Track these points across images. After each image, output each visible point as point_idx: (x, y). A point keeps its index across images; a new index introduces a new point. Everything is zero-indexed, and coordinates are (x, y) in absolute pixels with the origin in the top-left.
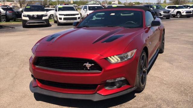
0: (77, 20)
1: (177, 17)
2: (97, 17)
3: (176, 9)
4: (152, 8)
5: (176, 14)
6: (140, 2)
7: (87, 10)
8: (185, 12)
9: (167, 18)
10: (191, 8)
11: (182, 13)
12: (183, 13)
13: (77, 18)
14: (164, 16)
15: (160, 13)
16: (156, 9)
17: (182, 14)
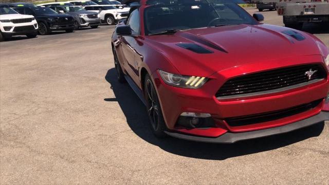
1: (108, 25)
3: (103, 11)
4: (62, 9)
5: (103, 19)
8: (120, 14)
9: (93, 27)
10: (125, 8)
11: (115, 16)
12: (117, 16)
14: (91, 23)
15: (82, 19)
16: (70, 11)
17: (116, 18)
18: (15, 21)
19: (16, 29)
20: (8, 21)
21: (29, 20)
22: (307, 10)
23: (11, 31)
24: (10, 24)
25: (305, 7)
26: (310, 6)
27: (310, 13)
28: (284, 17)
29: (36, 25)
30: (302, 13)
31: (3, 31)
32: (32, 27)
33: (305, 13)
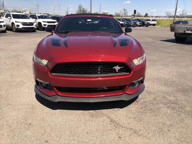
0: (2, 27)
2: (23, 25)
6: (50, 14)
7: (11, 18)
13: (3, 26)
18: (48, 22)
19: (49, 26)
20: (46, 22)
21: (54, 22)
22: (188, 30)
23: (46, 26)
24: (46, 23)
25: (187, 28)
26: (190, 28)
27: (189, 32)
28: (175, 33)
29: (57, 25)
30: (185, 31)
31: (43, 26)
32: (55, 25)
33: (187, 32)
